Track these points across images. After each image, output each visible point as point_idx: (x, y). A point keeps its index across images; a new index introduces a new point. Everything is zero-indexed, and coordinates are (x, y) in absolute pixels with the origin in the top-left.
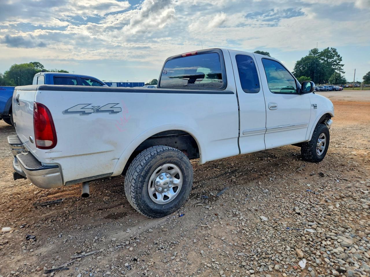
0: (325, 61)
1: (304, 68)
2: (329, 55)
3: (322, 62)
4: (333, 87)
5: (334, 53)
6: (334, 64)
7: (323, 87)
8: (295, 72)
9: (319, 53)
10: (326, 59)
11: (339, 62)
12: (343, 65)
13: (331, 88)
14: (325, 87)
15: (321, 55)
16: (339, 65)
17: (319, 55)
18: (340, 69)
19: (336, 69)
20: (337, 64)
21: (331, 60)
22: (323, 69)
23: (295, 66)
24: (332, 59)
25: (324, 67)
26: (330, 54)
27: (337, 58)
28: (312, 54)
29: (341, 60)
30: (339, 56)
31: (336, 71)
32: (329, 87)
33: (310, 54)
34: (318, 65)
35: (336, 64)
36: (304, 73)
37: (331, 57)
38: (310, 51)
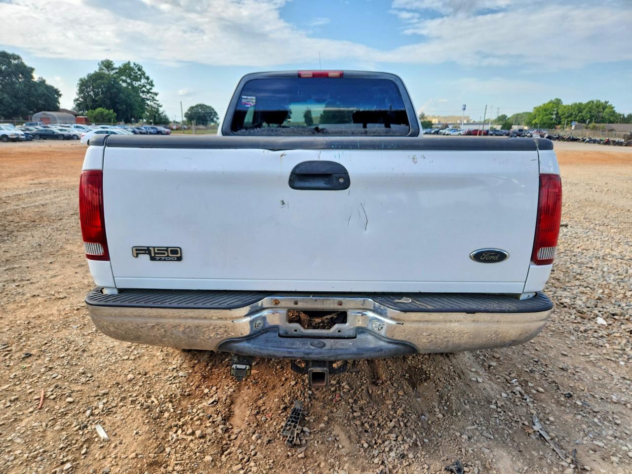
0: (129, 84)
1: (96, 94)
2: (133, 74)
3: (124, 85)
4: (156, 129)
5: (139, 73)
6: (143, 92)
7: (143, 128)
8: (81, 99)
9: (116, 69)
10: (129, 81)
11: (151, 89)
12: (156, 94)
13: (155, 130)
14: (145, 128)
15: (120, 74)
16: (151, 93)
17: (116, 73)
18: (154, 99)
19: (148, 99)
20: (148, 92)
21: (137, 83)
22: (129, 98)
23: (78, 88)
24: (139, 83)
25: (130, 95)
26: (135, 73)
27: (146, 82)
28: (104, 68)
29: (152, 85)
30: (148, 78)
31: (148, 102)
32: (152, 128)
33: (101, 69)
34: (120, 90)
35: (146, 92)
36: (100, 102)
37: (137, 79)
38: (100, 63)
